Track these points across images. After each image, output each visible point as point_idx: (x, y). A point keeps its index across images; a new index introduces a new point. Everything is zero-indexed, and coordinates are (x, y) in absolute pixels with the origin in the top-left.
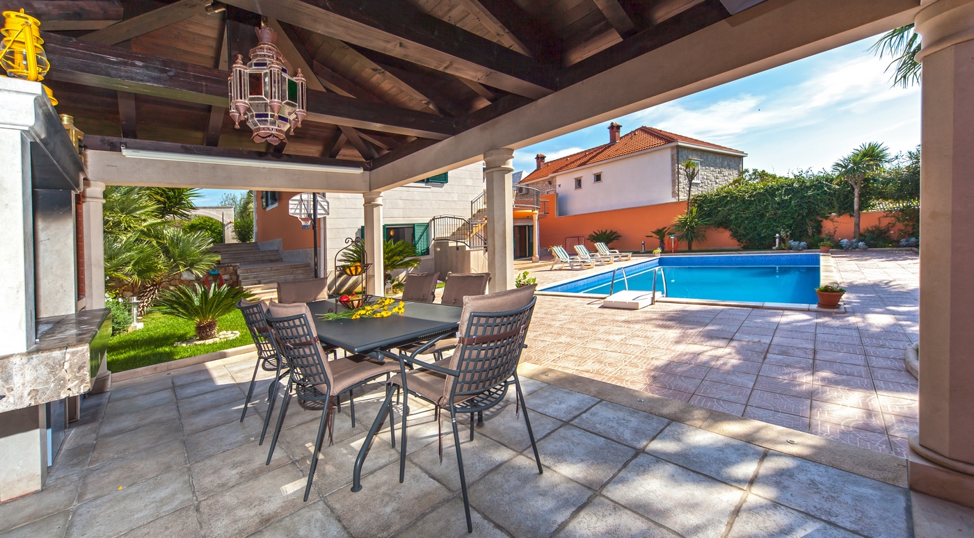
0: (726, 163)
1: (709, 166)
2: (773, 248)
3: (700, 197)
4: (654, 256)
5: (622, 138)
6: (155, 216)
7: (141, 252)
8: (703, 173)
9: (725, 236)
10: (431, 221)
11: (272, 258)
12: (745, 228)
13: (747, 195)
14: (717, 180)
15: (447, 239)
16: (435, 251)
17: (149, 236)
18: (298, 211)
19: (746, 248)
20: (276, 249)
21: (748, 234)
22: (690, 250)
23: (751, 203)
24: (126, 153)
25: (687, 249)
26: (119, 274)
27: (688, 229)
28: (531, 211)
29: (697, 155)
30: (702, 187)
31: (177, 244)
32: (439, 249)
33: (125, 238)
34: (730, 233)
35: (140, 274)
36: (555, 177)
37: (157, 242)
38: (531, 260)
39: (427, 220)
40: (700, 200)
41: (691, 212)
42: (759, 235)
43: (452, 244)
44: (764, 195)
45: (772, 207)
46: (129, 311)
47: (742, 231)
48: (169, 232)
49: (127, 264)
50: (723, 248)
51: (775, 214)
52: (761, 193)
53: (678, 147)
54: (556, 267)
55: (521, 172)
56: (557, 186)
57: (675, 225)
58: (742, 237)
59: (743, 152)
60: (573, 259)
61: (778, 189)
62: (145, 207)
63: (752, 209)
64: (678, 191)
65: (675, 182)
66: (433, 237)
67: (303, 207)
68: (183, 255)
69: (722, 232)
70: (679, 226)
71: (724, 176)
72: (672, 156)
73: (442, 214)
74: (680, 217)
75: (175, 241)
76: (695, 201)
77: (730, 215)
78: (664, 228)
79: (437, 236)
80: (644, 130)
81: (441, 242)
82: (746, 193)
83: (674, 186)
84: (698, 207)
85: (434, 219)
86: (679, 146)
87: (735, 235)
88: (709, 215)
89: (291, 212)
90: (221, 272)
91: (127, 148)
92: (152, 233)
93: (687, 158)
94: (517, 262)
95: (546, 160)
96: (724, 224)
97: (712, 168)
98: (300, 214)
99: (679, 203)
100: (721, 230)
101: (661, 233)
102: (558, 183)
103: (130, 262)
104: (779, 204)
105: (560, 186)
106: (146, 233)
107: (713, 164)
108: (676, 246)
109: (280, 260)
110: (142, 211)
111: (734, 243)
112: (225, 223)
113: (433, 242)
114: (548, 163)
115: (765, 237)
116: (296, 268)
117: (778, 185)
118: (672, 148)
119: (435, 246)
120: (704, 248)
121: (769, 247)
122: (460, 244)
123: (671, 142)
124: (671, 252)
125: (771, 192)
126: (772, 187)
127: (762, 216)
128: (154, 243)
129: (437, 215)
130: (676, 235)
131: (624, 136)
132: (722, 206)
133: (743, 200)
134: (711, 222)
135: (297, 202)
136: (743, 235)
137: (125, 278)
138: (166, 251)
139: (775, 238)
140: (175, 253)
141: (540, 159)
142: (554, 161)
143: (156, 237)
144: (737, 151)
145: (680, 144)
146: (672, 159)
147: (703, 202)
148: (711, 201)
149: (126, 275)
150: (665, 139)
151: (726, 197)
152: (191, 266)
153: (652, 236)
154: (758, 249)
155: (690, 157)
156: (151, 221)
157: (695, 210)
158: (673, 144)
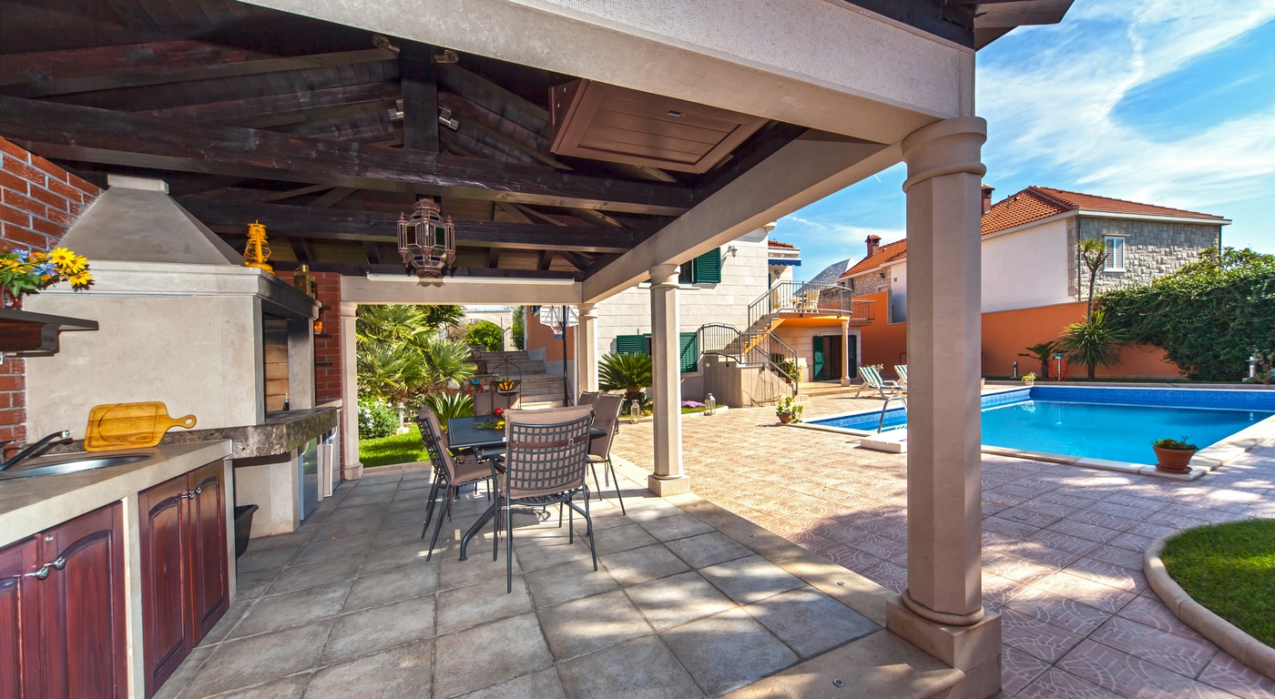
0: (1182, 237)
1: (1145, 244)
2: (1245, 379)
3: (1113, 295)
4: (1025, 385)
5: (994, 206)
6: (423, 325)
7: (408, 360)
8: (1131, 256)
9: (1156, 358)
10: (699, 330)
11: (537, 369)
12: (1191, 347)
13: (1195, 292)
14: (1163, 267)
15: (716, 353)
16: (704, 366)
17: (416, 345)
18: (549, 319)
19: (1194, 378)
20: (541, 359)
21: (1197, 355)
22: (1091, 378)
23: (1203, 305)
24: (371, 277)
25: (1086, 375)
26: (389, 381)
27: (1085, 345)
28: (835, 317)
29: (1120, 228)
30: (1128, 278)
31: (439, 353)
32: (708, 365)
33: (396, 347)
34: (1166, 353)
35: (408, 380)
36: (889, 267)
37: (423, 351)
38: (840, 383)
39: (694, 330)
40: (1112, 300)
41: (1094, 320)
42: (1216, 356)
43: (722, 359)
44: (1229, 292)
45: (1242, 312)
46: (398, 415)
47: (1184, 350)
48: (434, 339)
49: (395, 372)
50: (1154, 376)
51: (1249, 324)
52: (1223, 289)
53: (1079, 217)
54: (863, 394)
55: (847, 261)
56: (892, 281)
57: (1066, 339)
58: (1185, 360)
59: (1221, 218)
60: (887, 384)
61: (1257, 282)
62: (413, 316)
63: (1205, 315)
64: (1079, 285)
65: (1073, 272)
66: (702, 350)
67: (554, 315)
68: (443, 365)
69: (1150, 352)
70: (1072, 340)
71: (1179, 259)
72: (1069, 232)
73: (712, 321)
74: (1073, 326)
75: (438, 350)
76: (1103, 301)
77: (1164, 324)
78: (1051, 343)
79: (707, 348)
80: (1031, 192)
81: (711, 356)
82: (1194, 288)
83: (1071, 279)
84: (1106, 311)
85: (703, 328)
86: (1080, 215)
87: (1174, 356)
88: (1127, 324)
89: (542, 320)
90: (482, 382)
91: (371, 272)
92: (418, 342)
93: (1098, 233)
94: (813, 384)
95: (881, 244)
96: (1154, 338)
97: (1150, 248)
98: (551, 323)
99: (1079, 304)
100: (1149, 347)
101: (1043, 351)
102: (893, 276)
103: (399, 370)
104: (1256, 306)
105: (895, 280)
106: (413, 342)
107: (1152, 241)
108: (1066, 369)
109: (543, 372)
110: (411, 320)
111: (1173, 369)
112: (504, 328)
113: (702, 356)
114: (884, 247)
115: (1228, 360)
116: (552, 381)
117: (1258, 276)
118: (1069, 219)
119: (705, 360)
120: (1120, 376)
121: (1238, 376)
122: (730, 360)
123: (1068, 210)
124: (1056, 379)
125: (1241, 286)
126: (1246, 278)
127: (1225, 326)
128: (419, 351)
129: (706, 323)
130: (1066, 355)
131: (998, 204)
132: (1149, 309)
133: (1189, 302)
134: (1127, 335)
135: (548, 310)
136: (1188, 357)
137: (394, 384)
138: (429, 360)
139: (1248, 364)
140: (436, 360)
141: (872, 241)
142: (893, 244)
143: (421, 346)
144: (1210, 216)
145: (1081, 212)
146: (1070, 237)
147: (1117, 303)
148: (1131, 302)
149: (396, 381)
150: (1058, 206)
151: (1158, 295)
152: (450, 374)
153: (1027, 355)
154: (1214, 380)
155: (1105, 232)
156: (420, 329)
157: (1100, 316)
158: (1071, 214)
